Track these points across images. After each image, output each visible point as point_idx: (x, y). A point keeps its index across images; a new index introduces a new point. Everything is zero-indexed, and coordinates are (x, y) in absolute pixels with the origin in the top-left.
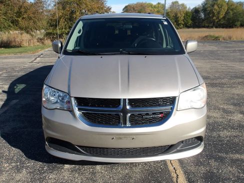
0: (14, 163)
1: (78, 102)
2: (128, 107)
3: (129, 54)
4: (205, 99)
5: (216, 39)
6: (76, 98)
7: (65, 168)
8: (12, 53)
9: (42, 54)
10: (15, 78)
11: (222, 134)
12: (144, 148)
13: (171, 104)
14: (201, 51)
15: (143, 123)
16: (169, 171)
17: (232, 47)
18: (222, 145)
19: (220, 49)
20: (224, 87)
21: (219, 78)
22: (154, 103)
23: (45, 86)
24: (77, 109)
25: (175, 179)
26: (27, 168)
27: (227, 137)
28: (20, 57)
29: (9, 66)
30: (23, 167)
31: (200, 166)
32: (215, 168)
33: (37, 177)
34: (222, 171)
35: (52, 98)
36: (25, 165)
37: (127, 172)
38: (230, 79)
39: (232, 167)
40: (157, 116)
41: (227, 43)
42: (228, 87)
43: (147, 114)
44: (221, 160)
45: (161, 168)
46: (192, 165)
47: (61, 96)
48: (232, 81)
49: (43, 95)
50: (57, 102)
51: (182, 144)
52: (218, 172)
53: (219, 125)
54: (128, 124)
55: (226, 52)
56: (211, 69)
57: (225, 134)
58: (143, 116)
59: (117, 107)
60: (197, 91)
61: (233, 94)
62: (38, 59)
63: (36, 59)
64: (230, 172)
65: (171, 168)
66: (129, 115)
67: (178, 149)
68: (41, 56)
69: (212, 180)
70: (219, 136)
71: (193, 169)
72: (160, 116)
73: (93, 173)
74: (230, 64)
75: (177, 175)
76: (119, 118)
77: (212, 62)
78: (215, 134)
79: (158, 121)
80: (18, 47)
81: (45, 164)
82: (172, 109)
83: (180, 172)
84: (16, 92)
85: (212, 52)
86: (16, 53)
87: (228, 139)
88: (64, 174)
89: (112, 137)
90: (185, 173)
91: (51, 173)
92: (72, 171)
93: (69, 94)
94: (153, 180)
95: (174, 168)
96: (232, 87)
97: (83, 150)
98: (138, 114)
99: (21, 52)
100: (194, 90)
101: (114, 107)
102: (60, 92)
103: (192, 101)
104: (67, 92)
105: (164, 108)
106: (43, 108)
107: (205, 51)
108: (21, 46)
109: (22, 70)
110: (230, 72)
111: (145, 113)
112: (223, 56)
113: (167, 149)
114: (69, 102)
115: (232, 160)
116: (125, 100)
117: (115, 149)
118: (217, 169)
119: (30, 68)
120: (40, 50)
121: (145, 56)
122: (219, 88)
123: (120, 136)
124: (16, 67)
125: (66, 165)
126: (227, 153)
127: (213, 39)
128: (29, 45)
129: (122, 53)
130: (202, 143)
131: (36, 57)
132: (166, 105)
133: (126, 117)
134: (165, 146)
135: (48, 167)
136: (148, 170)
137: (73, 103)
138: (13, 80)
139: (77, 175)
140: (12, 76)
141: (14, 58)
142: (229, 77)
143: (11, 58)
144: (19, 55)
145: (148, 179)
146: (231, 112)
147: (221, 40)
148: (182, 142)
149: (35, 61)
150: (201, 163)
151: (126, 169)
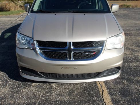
0: (1, 81)
1: (39, 44)
2: (72, 48)
3: (74, 13)
4: (123, 43)
5: (128, 7)
6: (38, 41)
7: (33, 85)
8: (4, 14)
9: (22, 15)
10: (5, 29)
11: (131, 64)
12: (82, 74)
13: (101, 46)
14: (118, 14)
15: (82, 58)
16: (98, 87)
17: (138, 12)
18: (131, 71)
19: (130, 13)
20: (132, 36)
21: (129, 30)
22: (89, 45)
23: (17, 33)
24: (38, 48)
25: (101, 93)
26: (9, 85)
27: (134, 66)
28: (9, 17)
29: (2, 22)
30: (7, 84)
31: (117, 84)
32: (126, 86)
33: (15, 90)
34: (131, 88)
35: (23, 41)
36: (8, 83)
37: (71, 87)
38: (136, 31)
39: (137, 85)
40: (91, 53)
41: (134, 9)
42: (135, 36)
43: (85, 52)
44: (131, 81)
45: (93, 86)
46: (112, 84)
47: (28, 40)
48: (137, 32)
49: (16, 39)
50: (25, 44)
51: (107, 72)
52: (128, 88)
53: (130, 59)
54: (72, 59)
55: (133, 15)
56: (124, 25)
57: (133, 64)
58: (82, 53)
59: (64, 47)
60: (119, 37)
61: (138, 40)
62: (19, 18)
63: (18, 18)
64: (136, 88)
65: (99, 86)
66: (73, 53)
67: (104, 74)
68: (22, 16)
69: (124, 93)
70: (129, 66)
71: (112, 86)
72: (94, 53)
73: (50, 88)
74: (136, 22)
75: (103, 90)
76: (66, 55)
77: (125, 21)
78: (126, 65)
79: (92, 57)
80: (8, 11)
81: (20, 82)
82: (102, 49)
83: (105, 88)
84: (5, 38)
85: (125, 15)
86: (6, 15)
87: (135, 67)
88: (32, 89)
89: (61, 67)
90: (108, 88)
91: (24, 88)
92: (37, 87)
93: (32, 38)
94: (88, 93)
95: (101, 86)
96: (137, 36)
97: (43, 75)
98: (79, 52)
99: (9, 14)
100: (116, 37)
101: (63, 47)
102: (27, 37)
103: (115, 44)
104: (32, 37)
105: (96, 48)
106: (17, 48)
107: (121, 14)
108: (10, 11)
109: (9, 25)
110: (136, 27)
111: (84, 51)
112: (132, 17)
113: (97, 75)
114: (33, 44)
115: (137, 81)
116: (70, 43)
117: (63, 74)
118: (128, 86)
119: (14, 23)
120: (21, 13)
121: (84, 14)
122: (129, 36)
123: (67, 67)
124: (6, 23)
125: (33, 83)
126: (134, 76)
127: (126, 7)
128: (15, 10)
129: (69, 12)
130: (120, 71)
131: (18, 17)
132: (97, 47)
133: (71, 54)
134: (96, 73)
135: (22, 84)
136: (84, 87)
137: (36, 45)
138: (4, 31)
139: (40, 90)
140: (3, 28)
141: (5, 18)
142: (136, 30)
143: (3, 17)
144: (9, 16)
145: (85, 92)
146: (136, 51)
147: (130, 7)
148: (107, 70)
149: (17, 20)
150: (118, 82)
151: (71, 86)
